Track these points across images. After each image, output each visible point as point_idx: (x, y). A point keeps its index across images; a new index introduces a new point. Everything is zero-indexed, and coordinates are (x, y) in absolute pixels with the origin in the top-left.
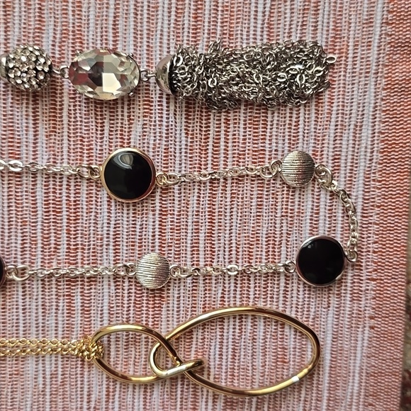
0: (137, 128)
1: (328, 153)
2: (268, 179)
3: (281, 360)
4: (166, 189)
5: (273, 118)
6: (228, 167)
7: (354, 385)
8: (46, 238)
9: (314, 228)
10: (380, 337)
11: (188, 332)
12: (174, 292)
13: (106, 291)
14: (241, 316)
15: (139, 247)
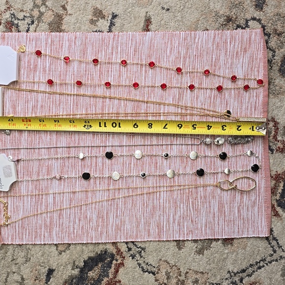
0: (224, 148)
1: (255, 150)
2: (245, 155)
3: (249, 186)
4: (229, 158)
5: (245, 145)
6: (238, 154)
7: (263, 189)
8: (210, 167)
9: (253, 163)
10: (266, 181)
11: (234, 181)
12: (231, 175)
13: (220, 175)
14: (242, 178)
15: (225, 167)
